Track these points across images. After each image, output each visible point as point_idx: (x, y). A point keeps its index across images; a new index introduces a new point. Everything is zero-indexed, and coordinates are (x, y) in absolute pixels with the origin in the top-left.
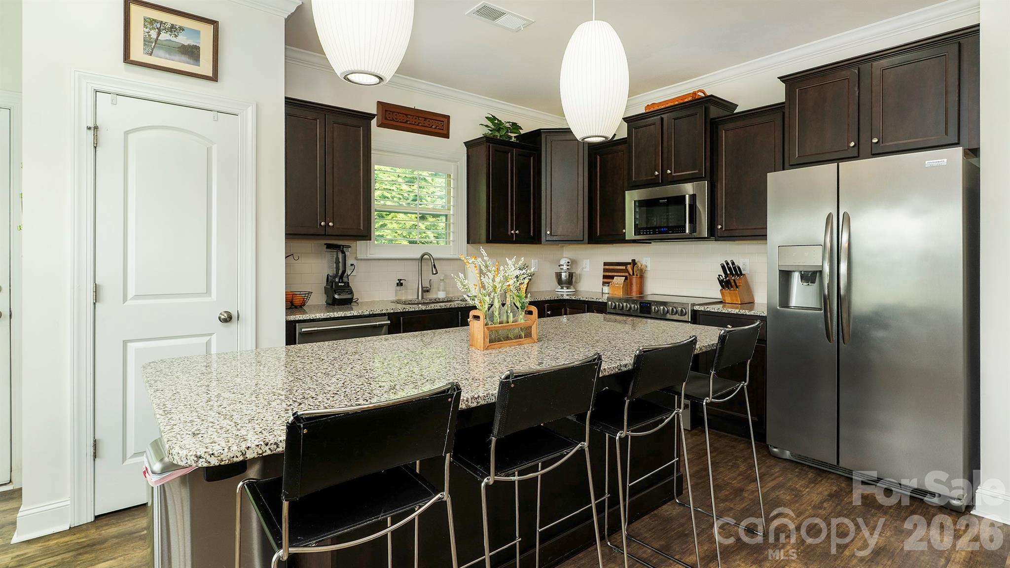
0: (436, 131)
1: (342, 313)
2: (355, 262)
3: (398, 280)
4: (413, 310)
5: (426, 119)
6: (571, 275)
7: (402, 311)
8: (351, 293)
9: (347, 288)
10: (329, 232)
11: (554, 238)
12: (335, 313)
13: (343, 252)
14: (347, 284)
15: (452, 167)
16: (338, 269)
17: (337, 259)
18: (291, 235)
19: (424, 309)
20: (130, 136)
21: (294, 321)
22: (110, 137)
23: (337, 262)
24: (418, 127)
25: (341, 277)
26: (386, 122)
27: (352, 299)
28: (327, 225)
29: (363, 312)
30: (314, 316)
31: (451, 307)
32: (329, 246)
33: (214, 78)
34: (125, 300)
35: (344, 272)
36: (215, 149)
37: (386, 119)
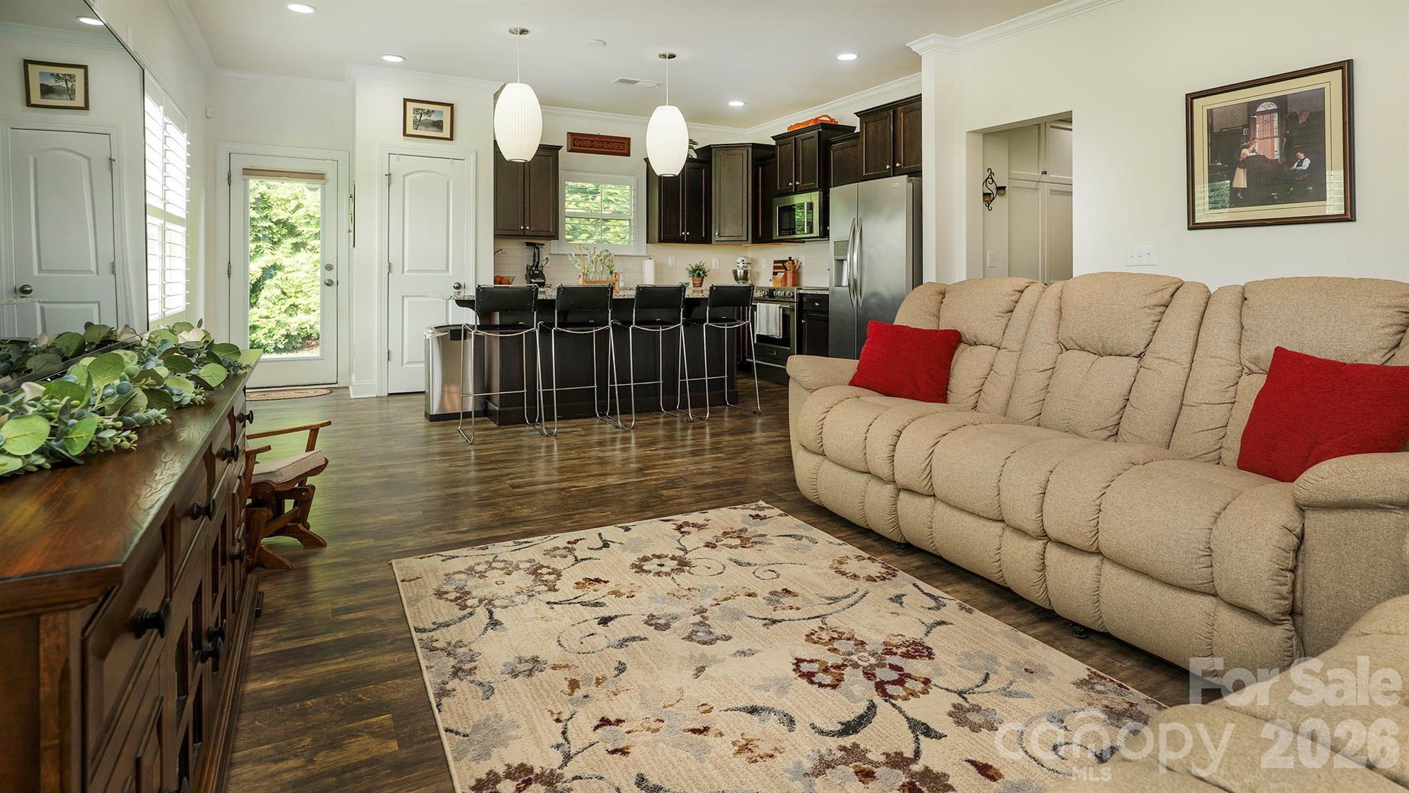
0: (618, 151)
2: (549, 257)
5: (608, 142)
6: (746, 273)
8: (544, 278)
9: (541, 275)
10: (527, 233)
11: (723, 239)
13: (538, 249)
14: (541, 272)
15: (633, 179)
16: (534, 260)
17: (535, 253)
18: (497, 236)
20: (406, 178)
22: (396, 179)
23: (534, 256)
24: (601, 150)
25: (537, 267)
26: (574, 148)
27: (544, 283)
28: (525, 228)
32: (528, 244)
33: (451, 139)
34: (403, 273)
35: (538, 263)
36: (451, 181)
37: (574, 145)
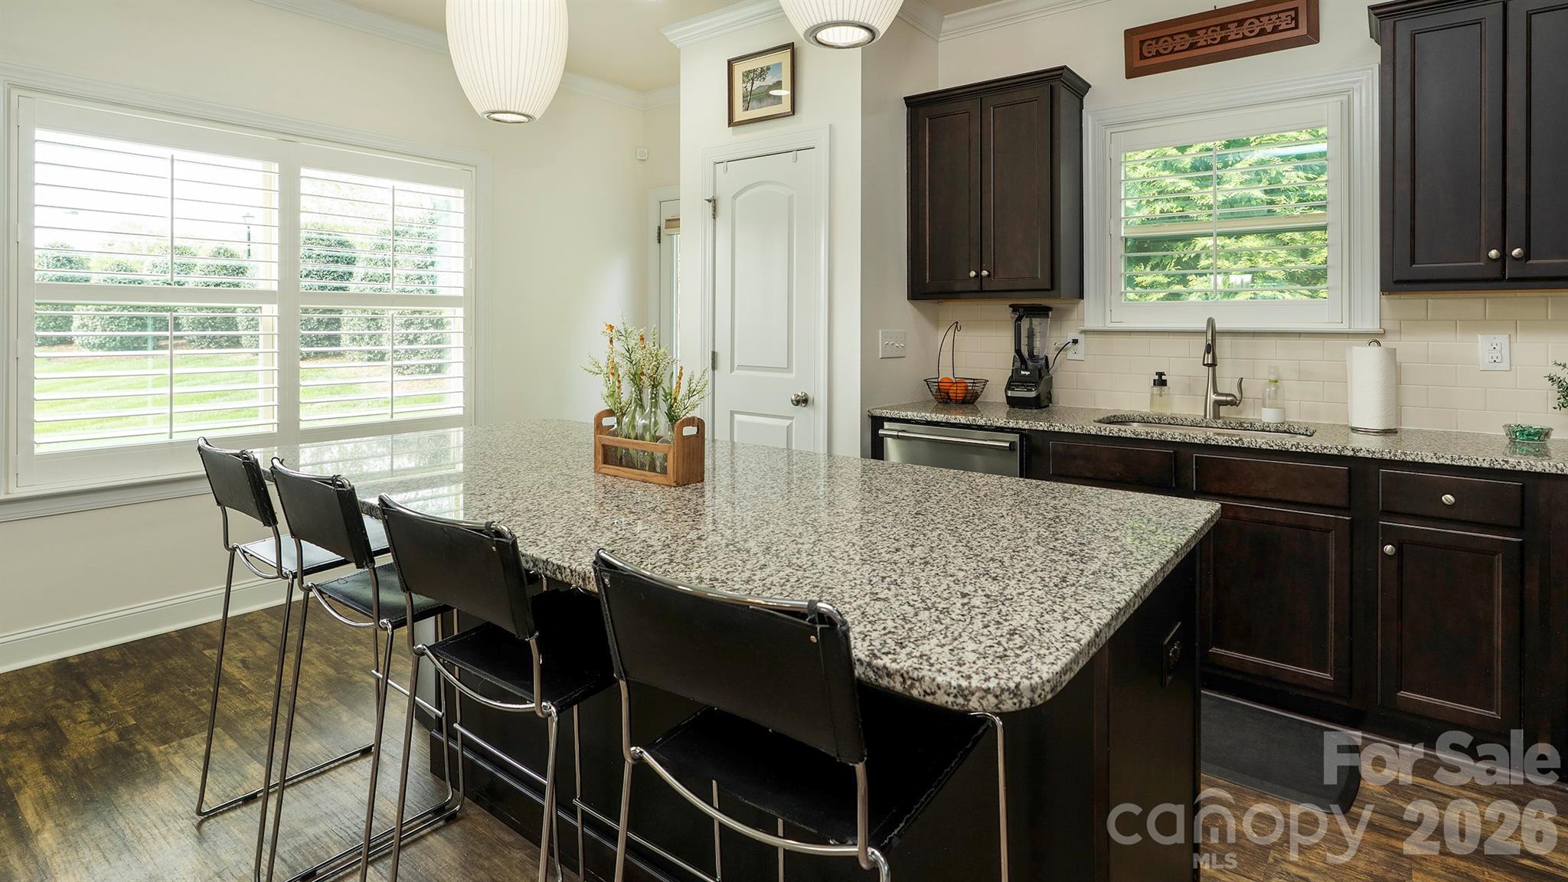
1: (943, 415)
2: (1080, 337)
3: (1157, 373)
4: (1070, 430)
7: (1046, 429)
12: (933, 415)
19: (1094, 433)
20: (736, 200)
21: (880, 417)
24: (1222, 47)
26: (1144, 63)
28: (980, 275)
29: (974, 420)
30: (904, 414)
31: (1163, 438)
33: (792, 112)
34: (732, 369)
36: (795, 194)
37: (1143, 57)
